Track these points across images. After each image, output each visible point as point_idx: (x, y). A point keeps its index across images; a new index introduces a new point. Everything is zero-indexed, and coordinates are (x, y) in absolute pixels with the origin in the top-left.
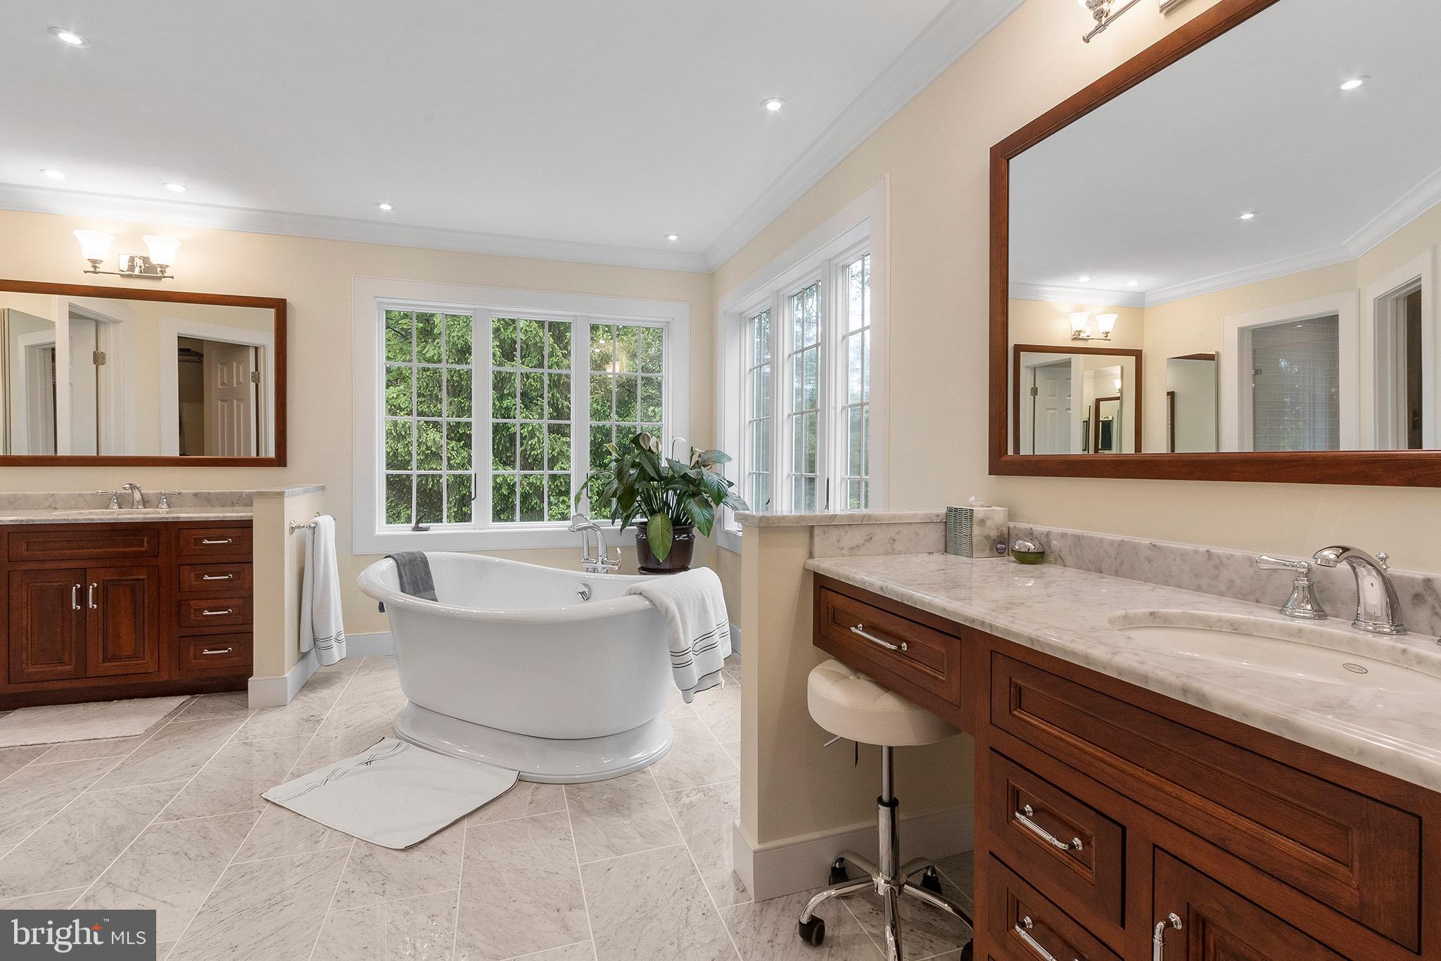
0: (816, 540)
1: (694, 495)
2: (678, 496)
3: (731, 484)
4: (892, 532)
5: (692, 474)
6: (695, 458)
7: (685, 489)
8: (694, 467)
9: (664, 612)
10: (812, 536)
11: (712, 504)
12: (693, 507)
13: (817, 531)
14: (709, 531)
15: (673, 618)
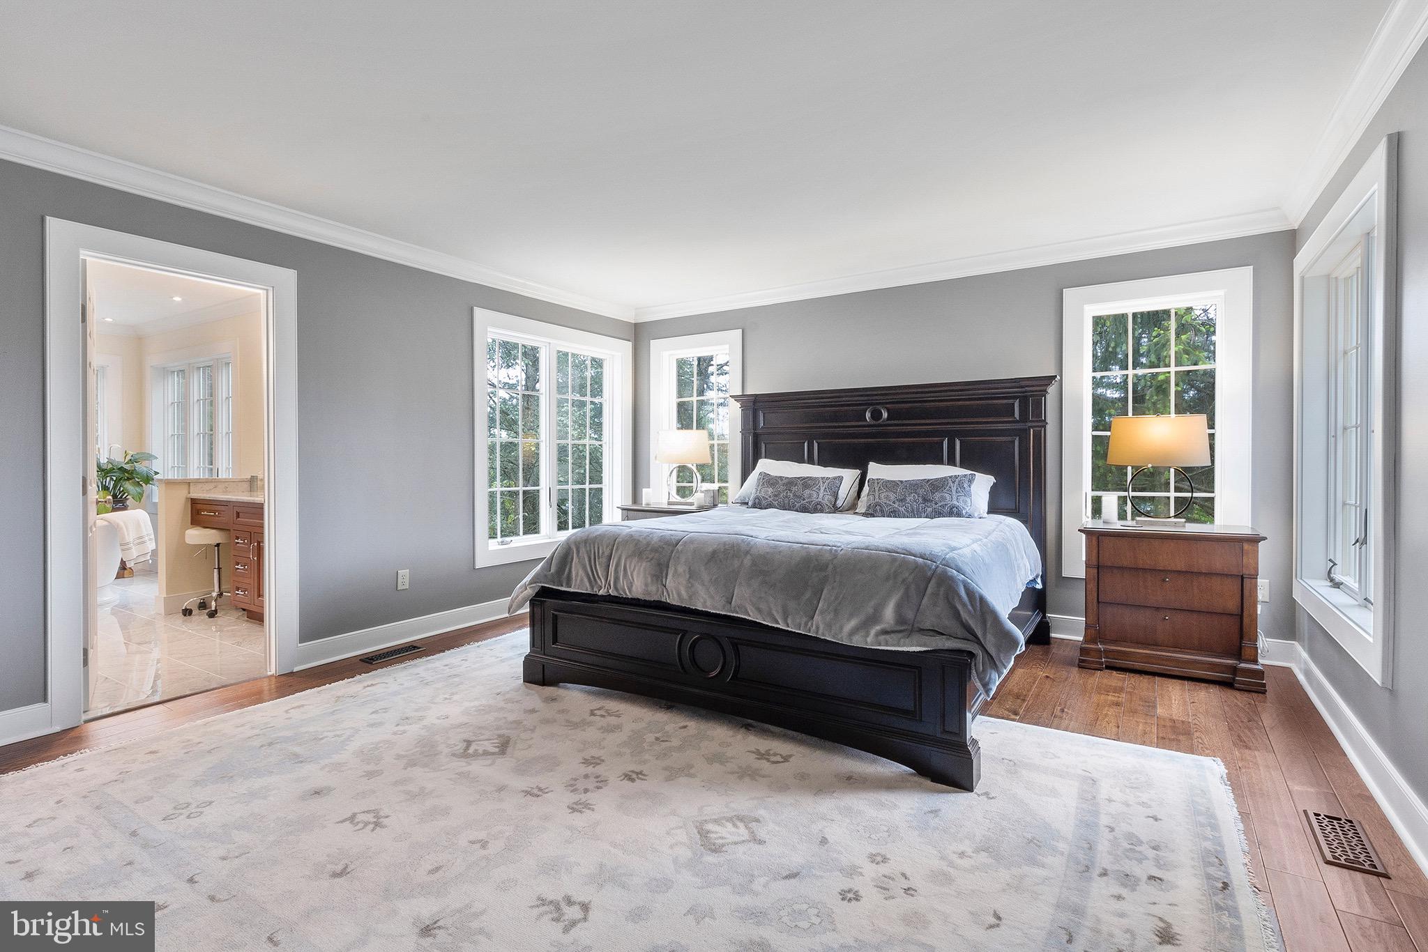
0: (191, 487)
1: (128, 479)
2: (115, 481)
3: (156, 473)
4: (226, 484)
5: (127, 467)
6: (128, 458)
7: (121, 476)
8: (127, 463)
9: (116, 527)
10: (189, 486)
11: (143, 485)
12: (128, 486)
13: (191, 484)
14: (140, 499)
15: (122, 528)
